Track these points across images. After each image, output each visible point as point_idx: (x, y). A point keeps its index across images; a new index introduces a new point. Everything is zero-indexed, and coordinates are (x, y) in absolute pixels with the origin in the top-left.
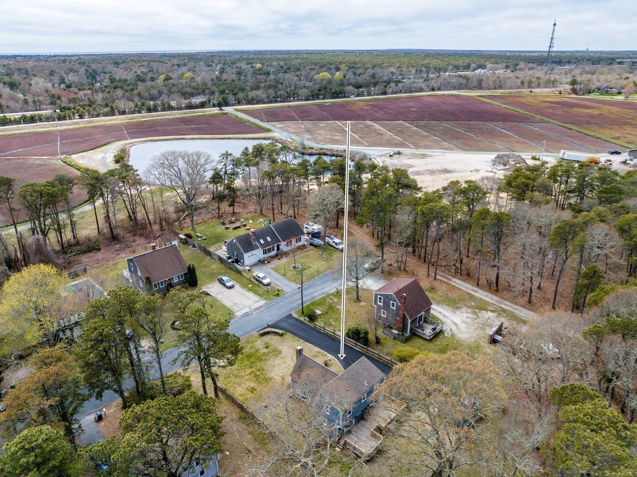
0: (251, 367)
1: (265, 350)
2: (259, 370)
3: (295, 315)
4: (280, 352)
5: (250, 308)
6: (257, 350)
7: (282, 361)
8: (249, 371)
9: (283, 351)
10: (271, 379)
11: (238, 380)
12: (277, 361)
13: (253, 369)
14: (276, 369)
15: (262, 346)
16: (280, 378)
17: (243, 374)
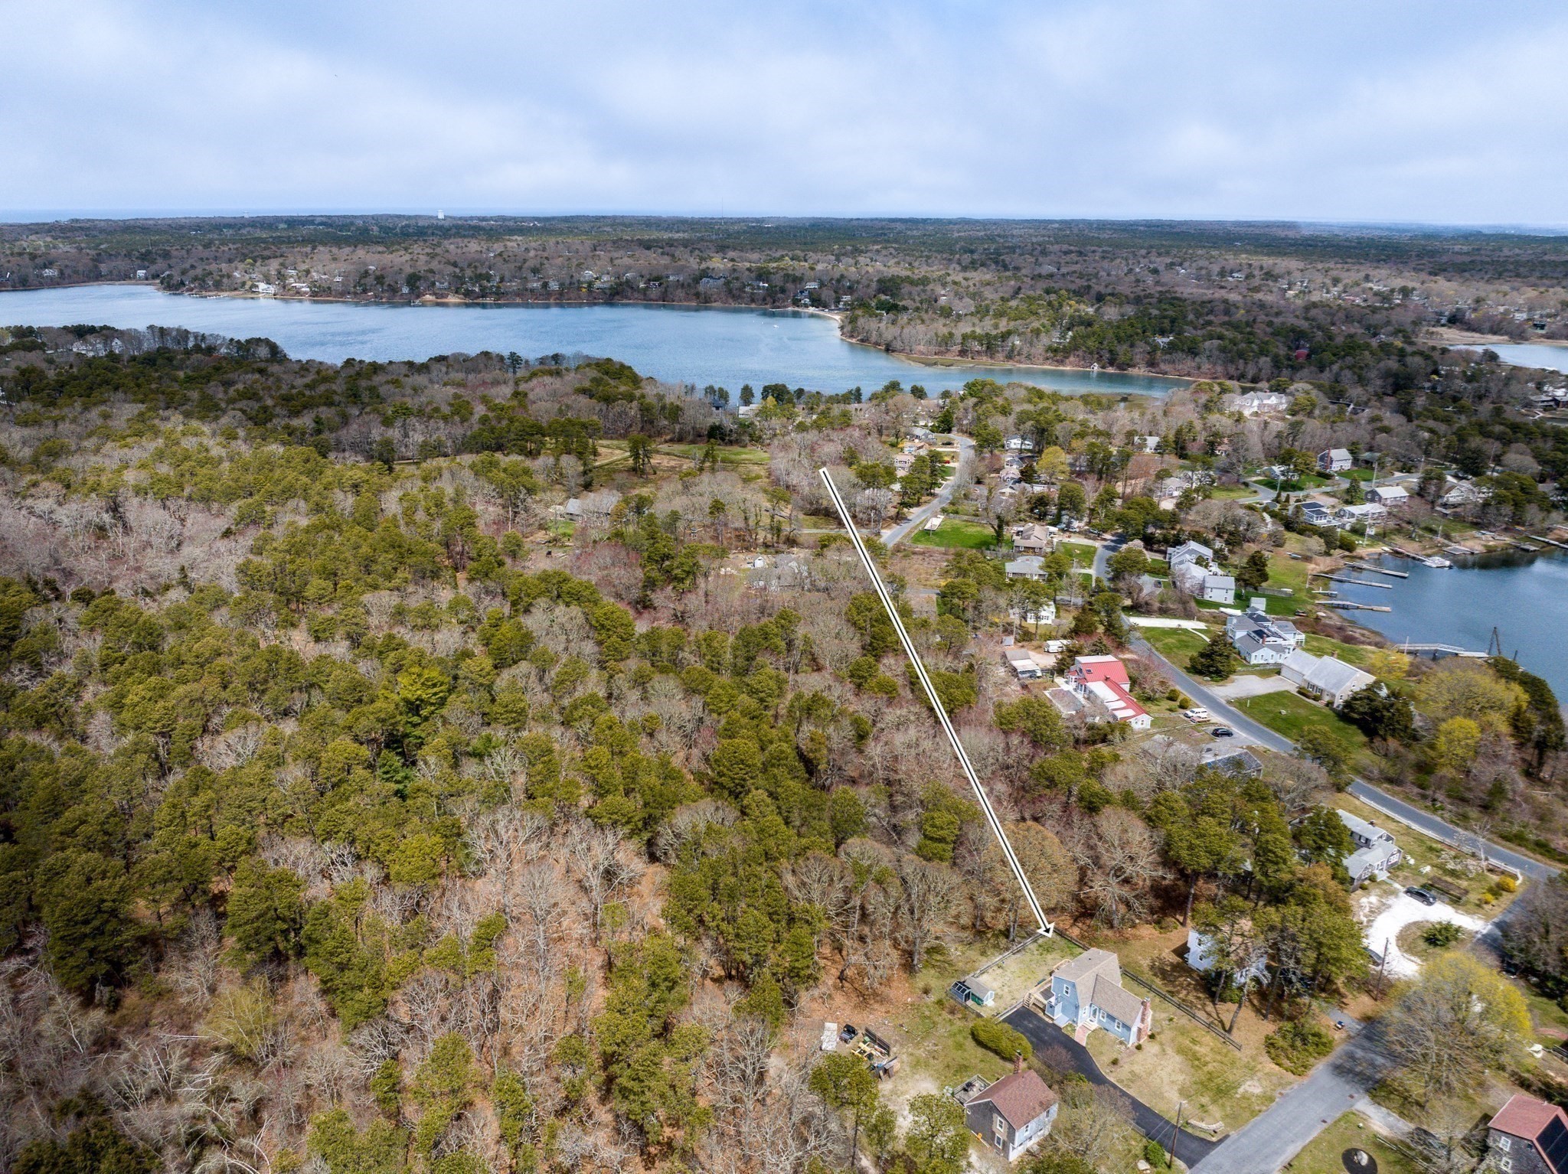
0: (1210, 1073)
1: (1203, 1100)
2: (1197, 1066)
3: (1180, 1163)
4: (1181, 1092)
6: (1214, 1101)
7: (1173, 1078)
9: (1177, 1094)
10: (1178, 1052)
11: (1219, 1058)
12: (1180, 1078)
13: (1205, 1069)
14: (1177, 1066)
15: (1211, 1108)
16: (1167, 1052)
17: (1215, 1064)
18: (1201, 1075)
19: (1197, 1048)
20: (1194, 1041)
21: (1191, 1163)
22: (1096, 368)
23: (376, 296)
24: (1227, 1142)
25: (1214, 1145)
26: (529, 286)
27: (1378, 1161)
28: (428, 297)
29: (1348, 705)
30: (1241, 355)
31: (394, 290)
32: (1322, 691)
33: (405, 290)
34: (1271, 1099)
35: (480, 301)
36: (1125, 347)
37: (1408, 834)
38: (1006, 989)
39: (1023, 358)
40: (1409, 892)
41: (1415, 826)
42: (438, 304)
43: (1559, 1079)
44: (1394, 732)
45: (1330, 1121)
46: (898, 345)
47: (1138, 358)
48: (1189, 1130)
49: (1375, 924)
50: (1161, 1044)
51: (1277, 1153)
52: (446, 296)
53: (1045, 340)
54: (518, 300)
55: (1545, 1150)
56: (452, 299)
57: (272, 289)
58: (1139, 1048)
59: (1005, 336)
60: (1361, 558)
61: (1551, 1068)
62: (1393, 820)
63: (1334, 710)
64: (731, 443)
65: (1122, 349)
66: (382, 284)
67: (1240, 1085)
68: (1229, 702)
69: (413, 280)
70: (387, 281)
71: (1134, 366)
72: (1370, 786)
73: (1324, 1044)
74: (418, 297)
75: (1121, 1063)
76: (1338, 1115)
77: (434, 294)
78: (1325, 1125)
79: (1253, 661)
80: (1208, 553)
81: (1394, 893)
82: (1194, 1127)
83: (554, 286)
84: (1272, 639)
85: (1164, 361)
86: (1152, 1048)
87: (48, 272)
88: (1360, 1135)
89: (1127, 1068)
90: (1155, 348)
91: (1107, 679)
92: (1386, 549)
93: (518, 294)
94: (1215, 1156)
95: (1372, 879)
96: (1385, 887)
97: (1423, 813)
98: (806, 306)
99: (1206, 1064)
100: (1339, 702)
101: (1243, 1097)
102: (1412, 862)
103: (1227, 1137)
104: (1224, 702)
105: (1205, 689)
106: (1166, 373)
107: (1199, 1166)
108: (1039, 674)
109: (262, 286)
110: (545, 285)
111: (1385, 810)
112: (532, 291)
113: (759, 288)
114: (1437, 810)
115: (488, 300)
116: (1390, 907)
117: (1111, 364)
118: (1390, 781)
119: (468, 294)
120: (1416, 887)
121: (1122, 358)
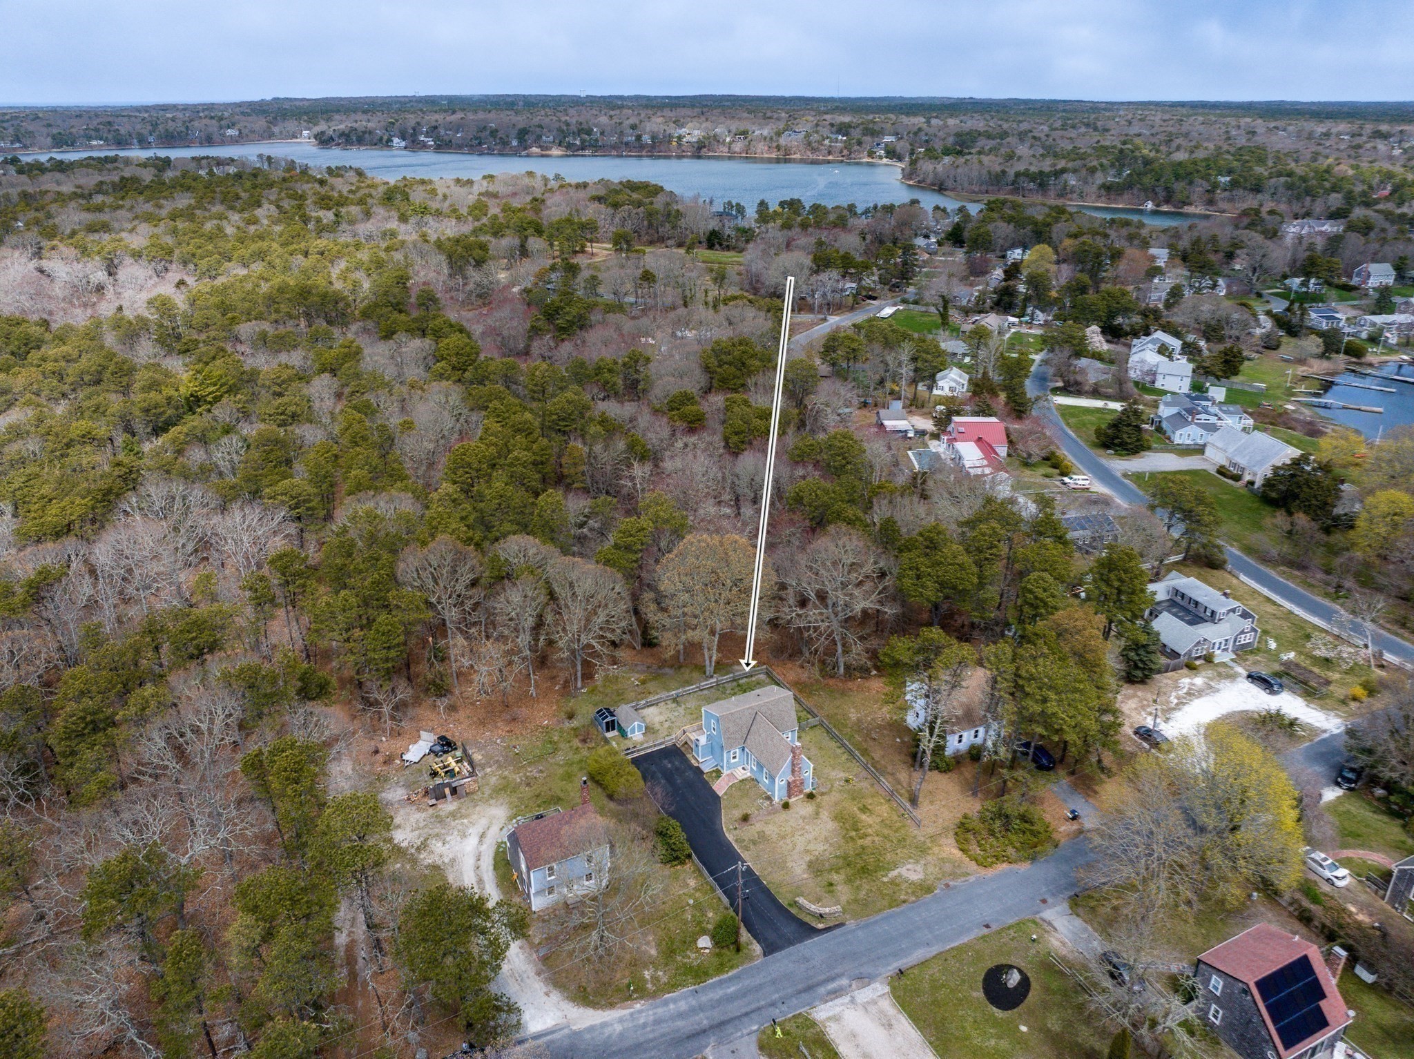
0: (863, 848)
1: (835, 877)
2: (851, 838)
3: (757, 948)
4: (810, 865)
5: (853, 1001)
6: (849, 881)
7: (811, 847)
8: (867, 841)
9: (804, 866)
10: (836, 818)
11: (886, 832)
12: (819, 848)
13: (860, 842)
14: (825, 833)
15: (839, 888)
16: (821, 816)
17: (876, 839)
18: (850, 849)
19: (864, 817)
20: (864, 809)
21: (769, 949)
22: (1150, 205)
23: (489, 148)
24: (837, 932)
25: (815, 932)
26: (625, 139)
27: (1035, 985)
28: (534, 150)
29: (1268, 483)
30: (1308, 192)
31: (505, 143)
32: (1243, 469)
33: (515, 143)
34: (929, 890)
35: (580, 153)
36: (1182, 184)
37: (1286, 619)
38: (667, 725)
39: (1075, 196)
40: (1252, 677)
41: (1298, 611)
42: (543, 156)
43: (1360, 917)
44: (1308, 509)
45: (995, 927)
46: (949, 184)
47: (1195, 197)
48: (794, 911)
49: (1186, 708)
50: (819, 806)
51: (896, 955)
52: (550, 149)
53: (1099, 178)
54: (614, 153)
55: (1265, 999)
56: (556, 152)
57: (403, 144)
58: (786, 806)
59: (1058, 173)
60: (1371, 365)
61: (1354, 903)
62: (1274, 603)
63: (1252, 491)
64: (728, 248)
65: (1178, 186)
66: (495, 137)
67: (896, 867)
68: (1125, 475)
69: (522, 134)
70: (500, 134)
71: (1190, 204)
72: (1262, 568)
73: (1035, 834)
74: (525, 149)
75: (752, 820)
76: (1011, 921)
77: (540, 147)
78: (986, 931)
79: (1177, 440)
80: (1176, 343)
81: (1233, 677)
82: (800, 908)
83: (646, 139)
84: (1203, 416)
85: (1223, 199)
86: (802, 808)
87: (230, 132)
88: (1027, 949)
89: (758, 827)
90: (1215, 186)
91: (980, 439)
92: (1405, 357)
93: (614, 147)
94: (810, 947)
95: (1208, 659)
96: (1221, 670)
97: (1319, 599)
98: (881, 157)
99: (866, 836)
100: (1259, 482)
101: (893, 882)
102: (1273, 645)
103: (841, 925)
104: (1119, 474)
105: (1104, 461)
106: (1223, 211)
107: (777, 955)
108: (911, 434)
109: (396, 140)
110: (639, 138)
111: (1265, 591)
112: (627, 144)
113: (837, 141)
114: (1338, 598)
115: (587, 152)
116: (1218, 690)
117: (1167, 201)
118: (1291, 564)
119: (569, 146)
120: (1264, 673)
121: (1178, 196)
